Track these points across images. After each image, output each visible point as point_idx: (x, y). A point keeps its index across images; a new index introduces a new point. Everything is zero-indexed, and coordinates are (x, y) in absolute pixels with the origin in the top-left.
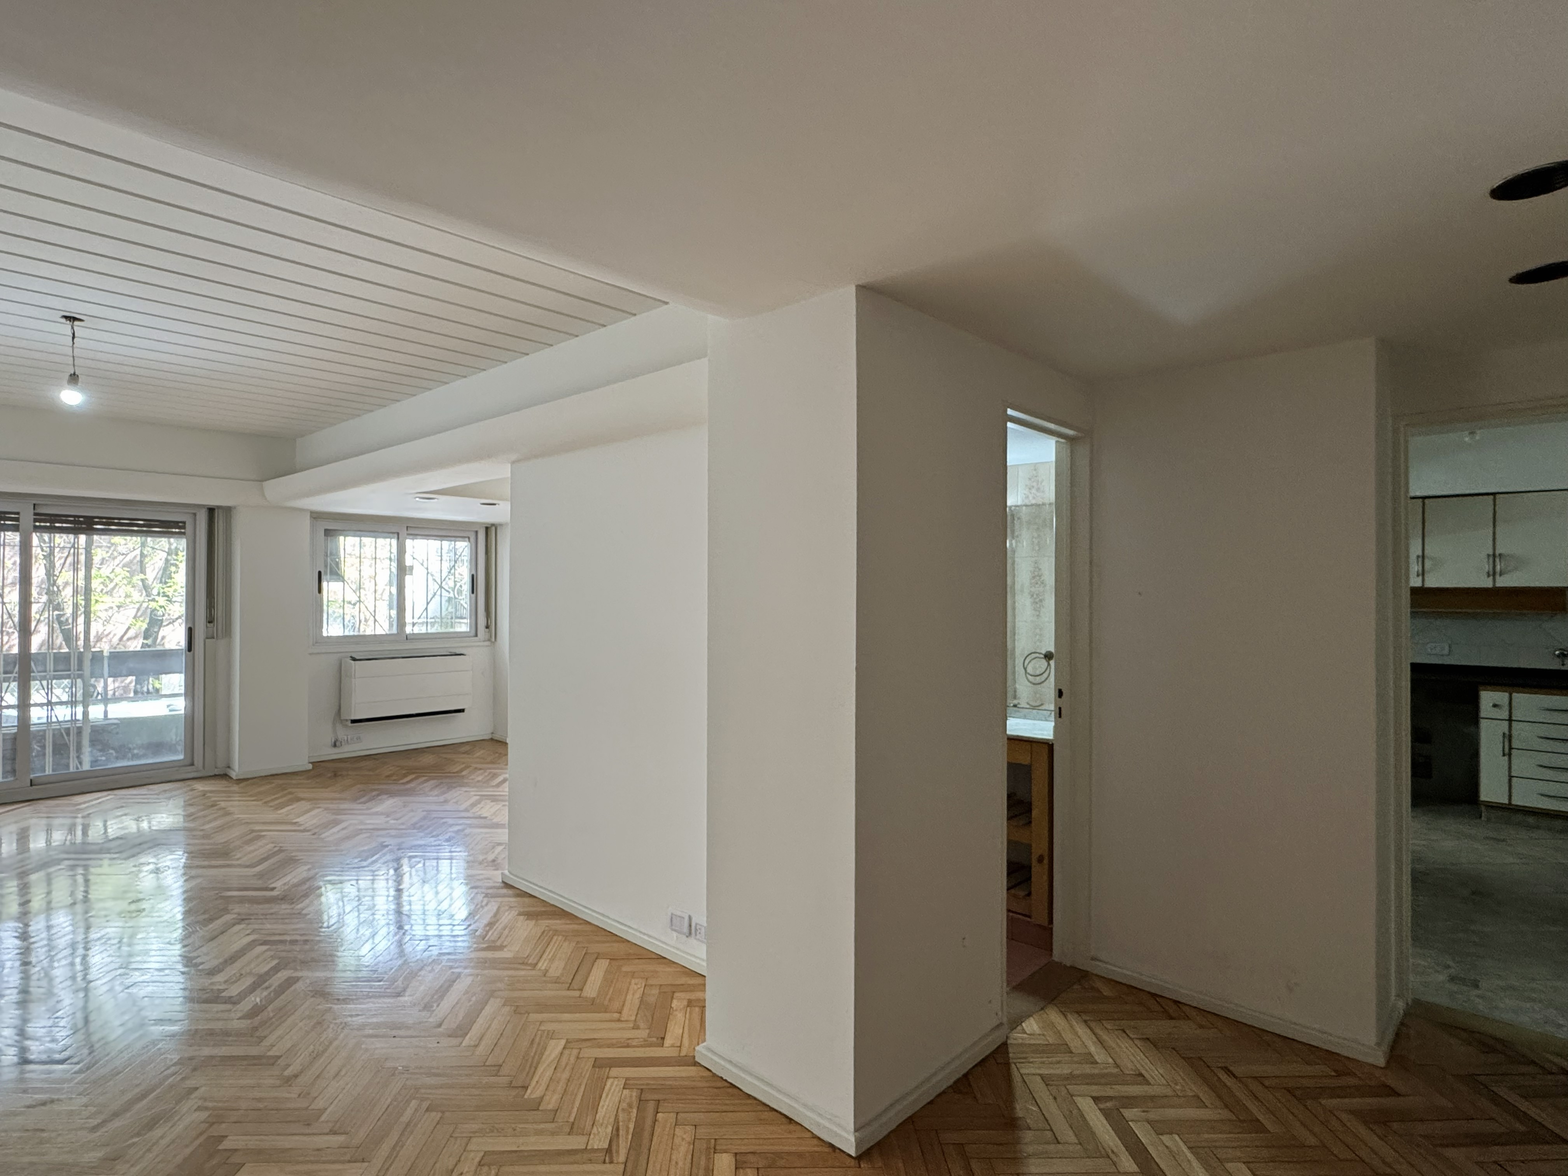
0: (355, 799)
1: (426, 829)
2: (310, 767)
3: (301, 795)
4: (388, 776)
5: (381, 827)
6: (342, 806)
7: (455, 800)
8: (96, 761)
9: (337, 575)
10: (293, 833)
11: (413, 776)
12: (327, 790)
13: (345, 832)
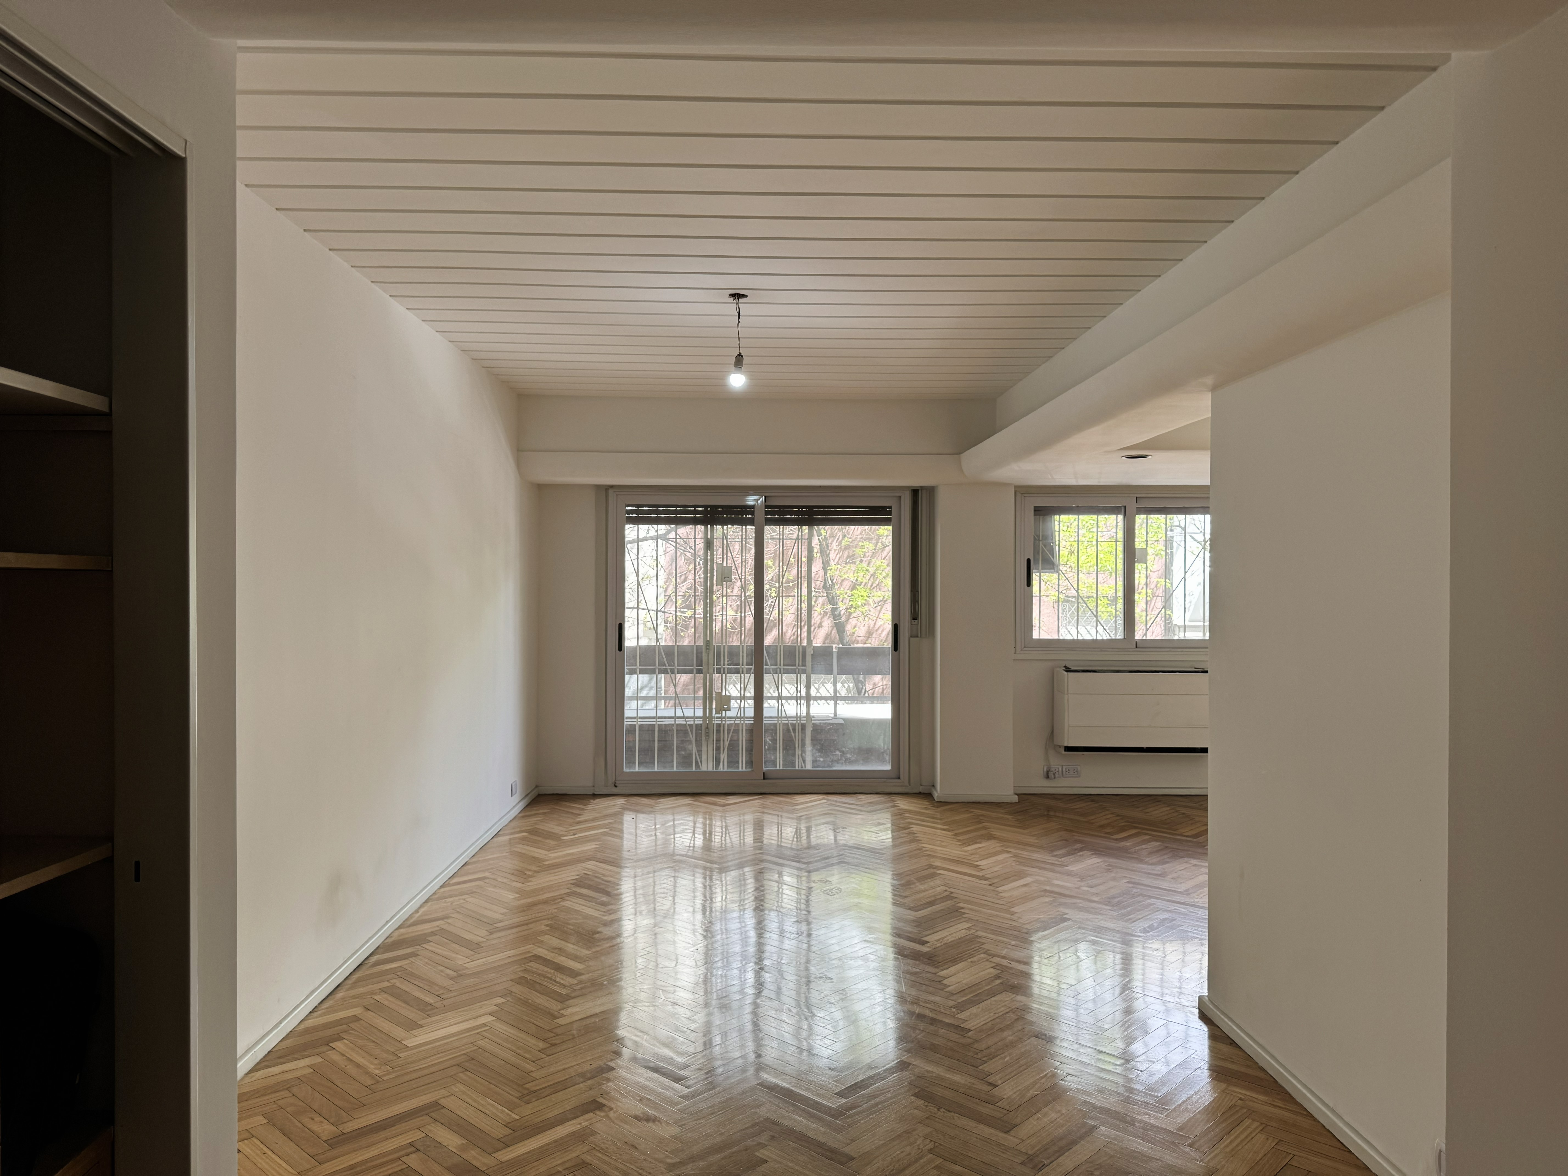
0: (1051, 850)
1: (1124, 908)
2: (1015, 799)
3: (997, 833)
4: (1102, 826)
5: (1067, 892)
6: (1036, 856)
7: (1175, 875)
8: (816, 761)
9: (1050, 564)
10: (971, 879)
11: (1133, 831)
12: (1026, 831)
13: (1025, 889)
